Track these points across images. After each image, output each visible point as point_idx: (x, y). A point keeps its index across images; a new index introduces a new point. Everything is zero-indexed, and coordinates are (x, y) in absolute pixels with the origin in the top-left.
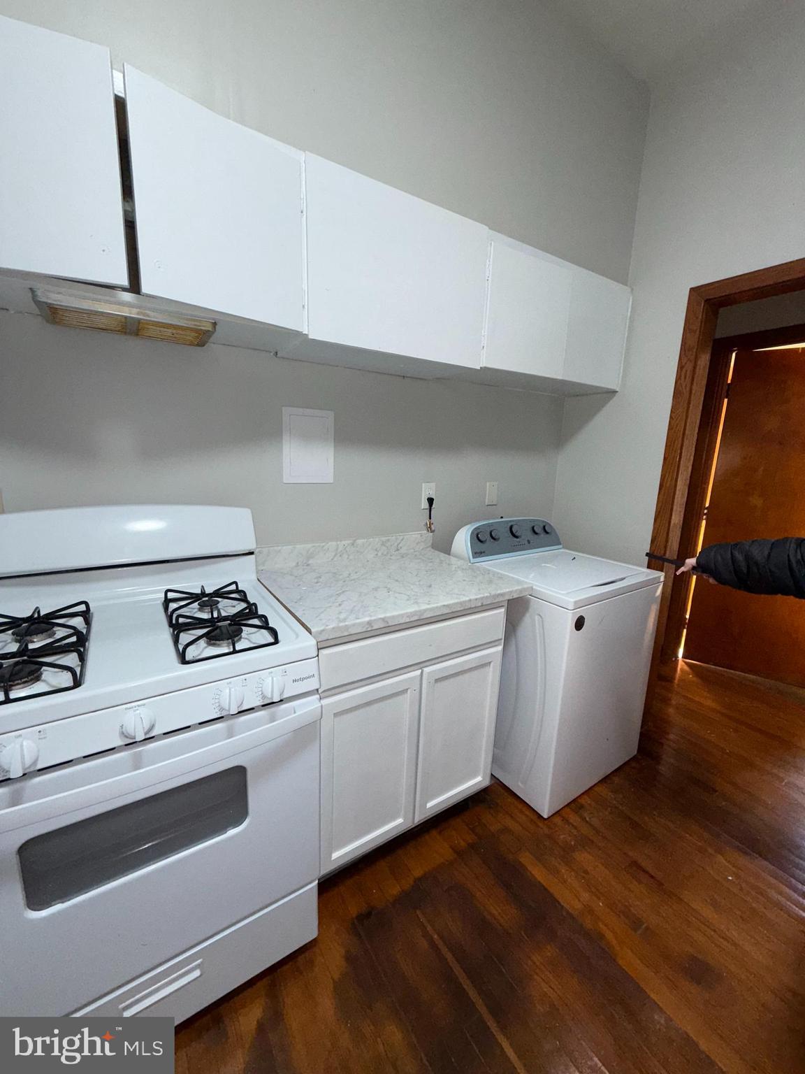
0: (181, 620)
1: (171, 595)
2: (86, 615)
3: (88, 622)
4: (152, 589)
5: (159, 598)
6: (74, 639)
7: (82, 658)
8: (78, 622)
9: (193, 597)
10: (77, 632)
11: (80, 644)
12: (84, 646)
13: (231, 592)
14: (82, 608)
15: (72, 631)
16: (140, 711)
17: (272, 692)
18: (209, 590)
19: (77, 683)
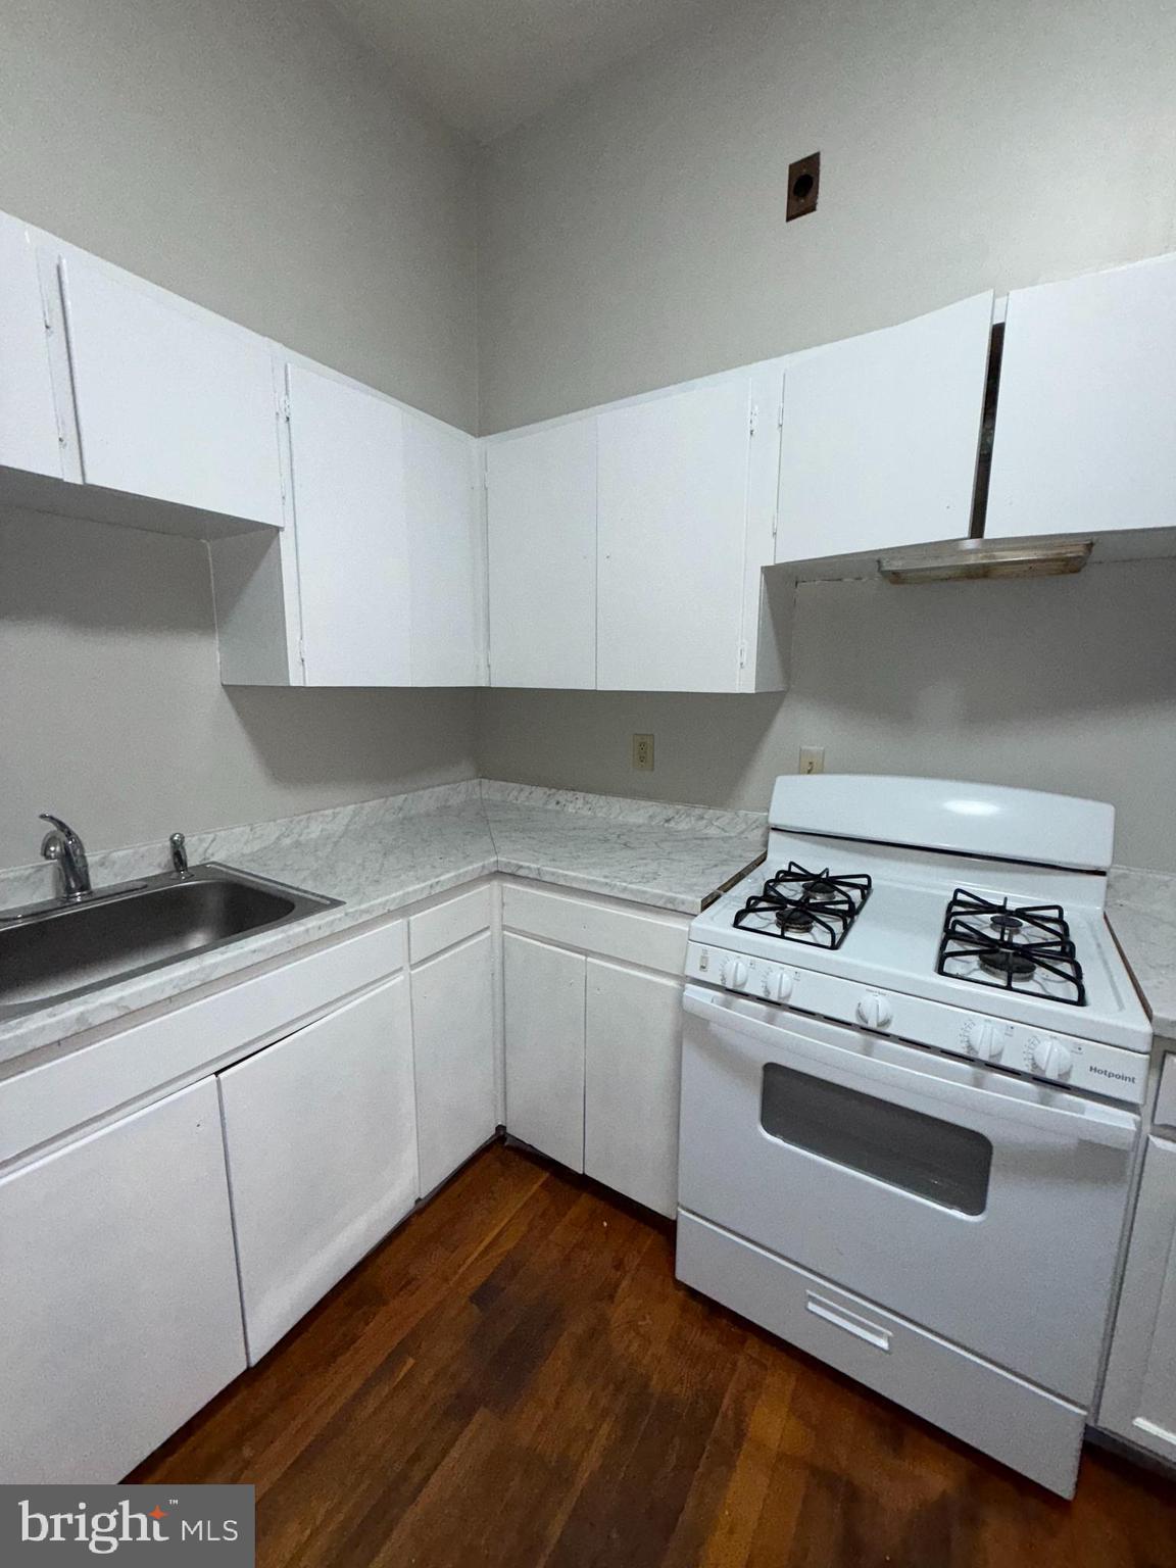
0: (959, 929)
1: (961, 896)
2: (866, 890)
3: (864, 898)
4: (942, 884)
5: (944, 897)
6: (845, 907)
7: (847, 928)
8: (856, 894)
9: (986, 907)
10: (850, 902)
11: (850, 915)
12: (852, 917)
13: (1049, 920)
14: (864, 881)
15: (845, 898)
16: (879, 998)
17: (1048, 1062)
18: (1011, 906)
19: (834, 947)
